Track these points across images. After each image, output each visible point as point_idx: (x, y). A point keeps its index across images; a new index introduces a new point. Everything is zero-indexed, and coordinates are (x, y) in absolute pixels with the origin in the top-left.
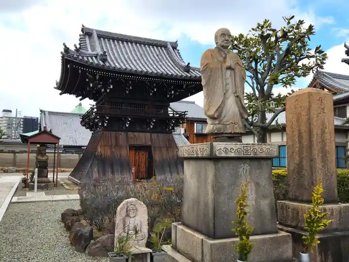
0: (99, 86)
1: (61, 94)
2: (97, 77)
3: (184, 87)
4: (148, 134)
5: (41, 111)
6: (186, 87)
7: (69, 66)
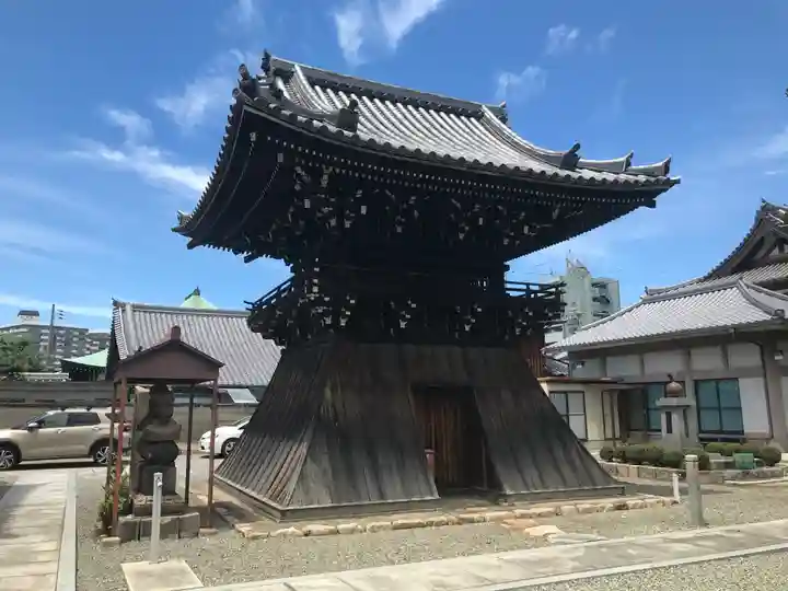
0: (326, 210)
1: (191, 246)
2: (325, 181)
3: (555, 214)
4: (457, 350)
5: (116, 303)
6: (559, 216)
7: (253, 137)
